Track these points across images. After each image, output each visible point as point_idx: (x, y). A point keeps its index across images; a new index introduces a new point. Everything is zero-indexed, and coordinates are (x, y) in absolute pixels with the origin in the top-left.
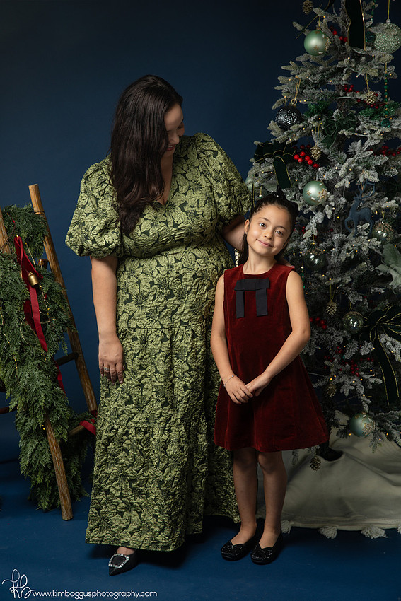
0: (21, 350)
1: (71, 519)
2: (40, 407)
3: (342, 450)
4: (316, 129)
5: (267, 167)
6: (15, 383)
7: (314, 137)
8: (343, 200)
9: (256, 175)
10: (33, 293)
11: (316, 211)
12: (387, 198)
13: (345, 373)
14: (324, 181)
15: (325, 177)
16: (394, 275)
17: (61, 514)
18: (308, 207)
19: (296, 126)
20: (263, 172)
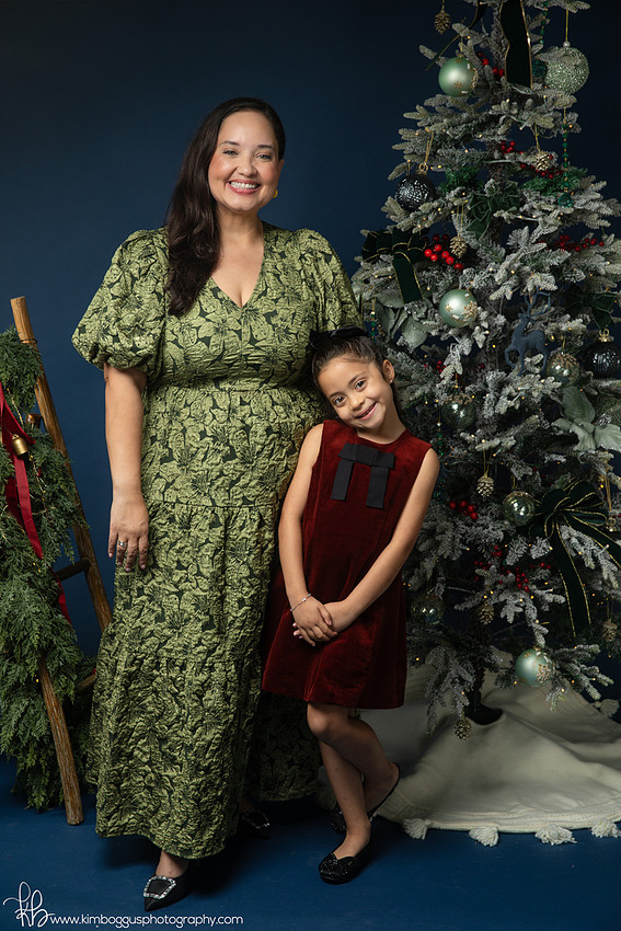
0: (2, 557)
1: (81, 823)
2: (32, 647)
3: (500, 707)
4: (459, 209)
5: (384, 269)
7: (455, 222)
8: (501, 319)
9: (366, 281)
10: (19, 466)
11: (460, 336)
12: (568, 316)
13: (506, 588)
14: (472, 290)
15: (473, 284)
16: (580, 433)
17: (65, 815)
18: (447, 331)
19: (428, 204)
20: (376, 277)
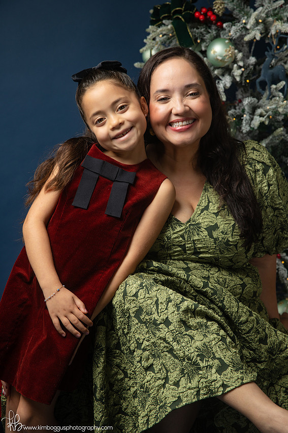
8: (253, 60)
9: (154, 39)
11: (223, 75)
14: (230, 38)
18: (214, 71)
20: (161, 36)
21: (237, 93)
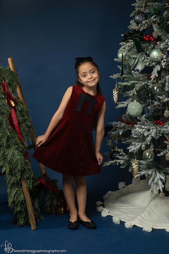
0: (8, 141)
1: (35, 230)
2: (18, 170)
4: (155, 22)
5: (131, 43)
6: (5, 158)
7: (154, 27)
9: (124, 48)
10: (13, 110)
11: (156, 65)
14: (160, 49)
17: (31, 227)
18: (152, 63)
19: (144, 21)
20: (128, 47)
21: (162, 73)
